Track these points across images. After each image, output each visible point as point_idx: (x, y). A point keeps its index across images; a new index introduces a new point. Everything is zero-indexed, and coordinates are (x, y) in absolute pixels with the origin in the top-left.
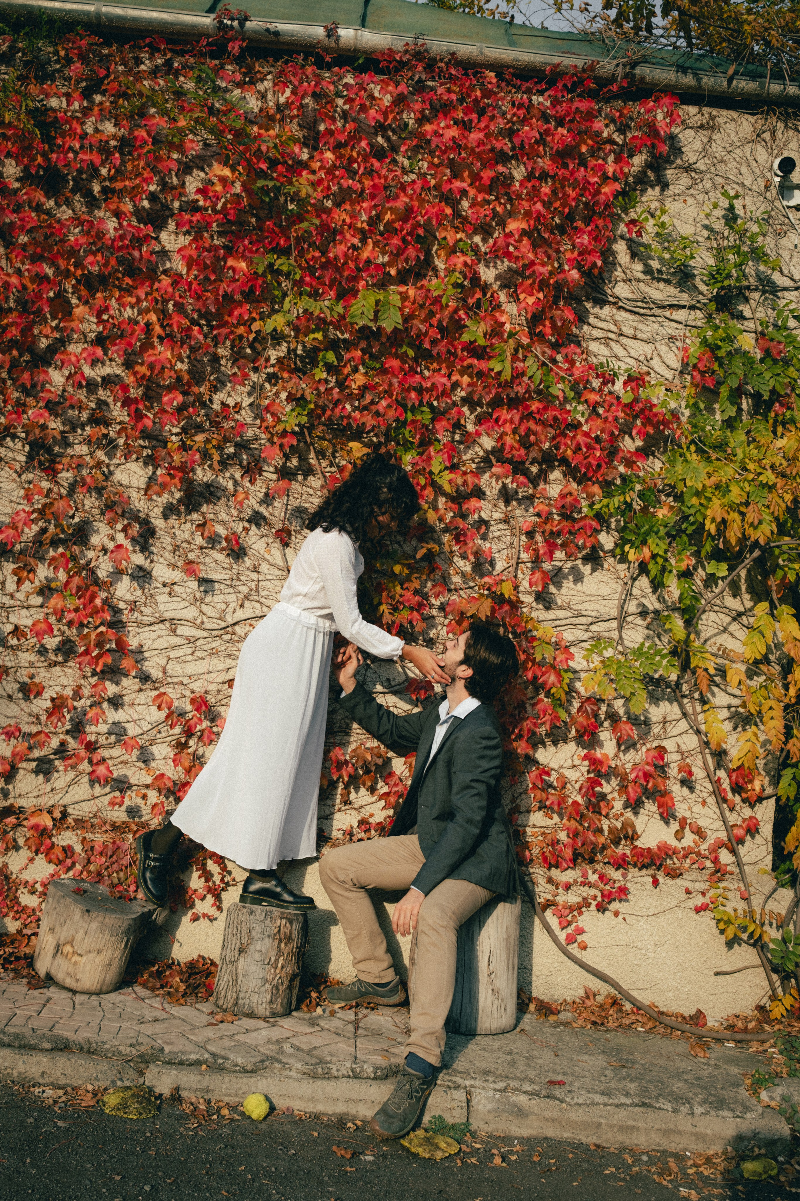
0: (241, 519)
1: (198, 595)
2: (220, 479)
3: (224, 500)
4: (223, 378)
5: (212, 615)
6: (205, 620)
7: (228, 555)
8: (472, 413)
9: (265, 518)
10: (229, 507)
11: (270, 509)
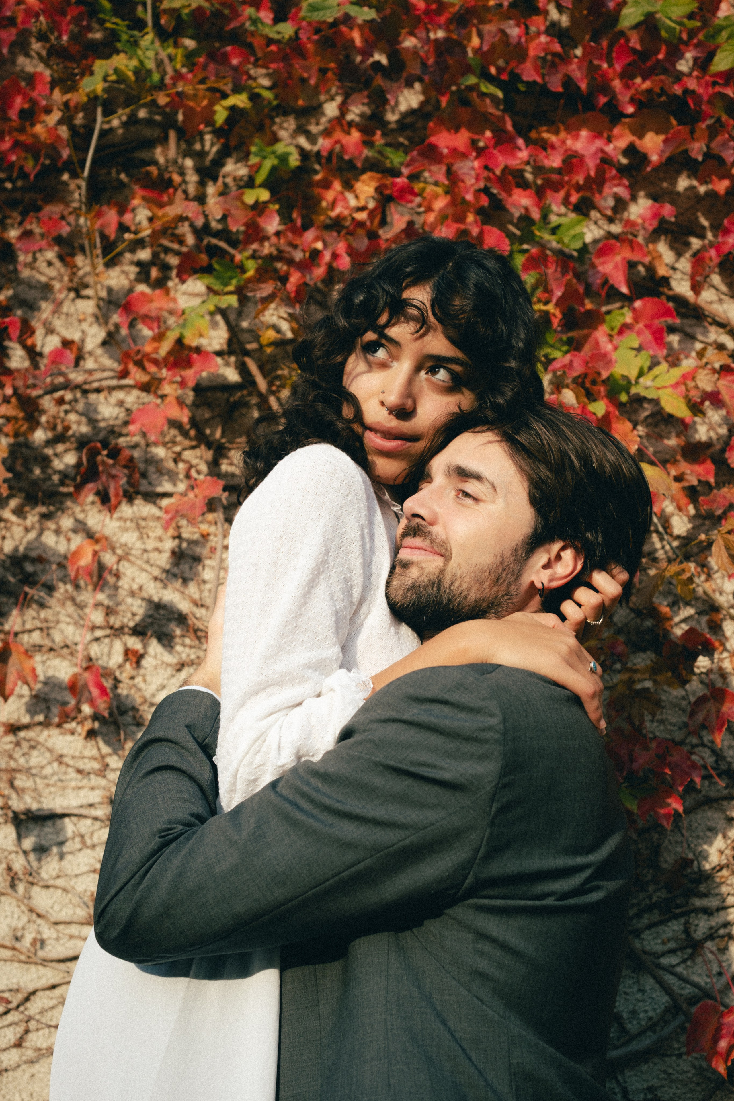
0: (117, 632)
1: (19, 863)
2: (49, 539)
3: (63, 589)
4: (30, 295)
5: (64, 915)
6: (47, 933)
7: (91, 734)
8: (679, 255)
9: (182, 619)
10: (80, 607)
11: (192, 589)
